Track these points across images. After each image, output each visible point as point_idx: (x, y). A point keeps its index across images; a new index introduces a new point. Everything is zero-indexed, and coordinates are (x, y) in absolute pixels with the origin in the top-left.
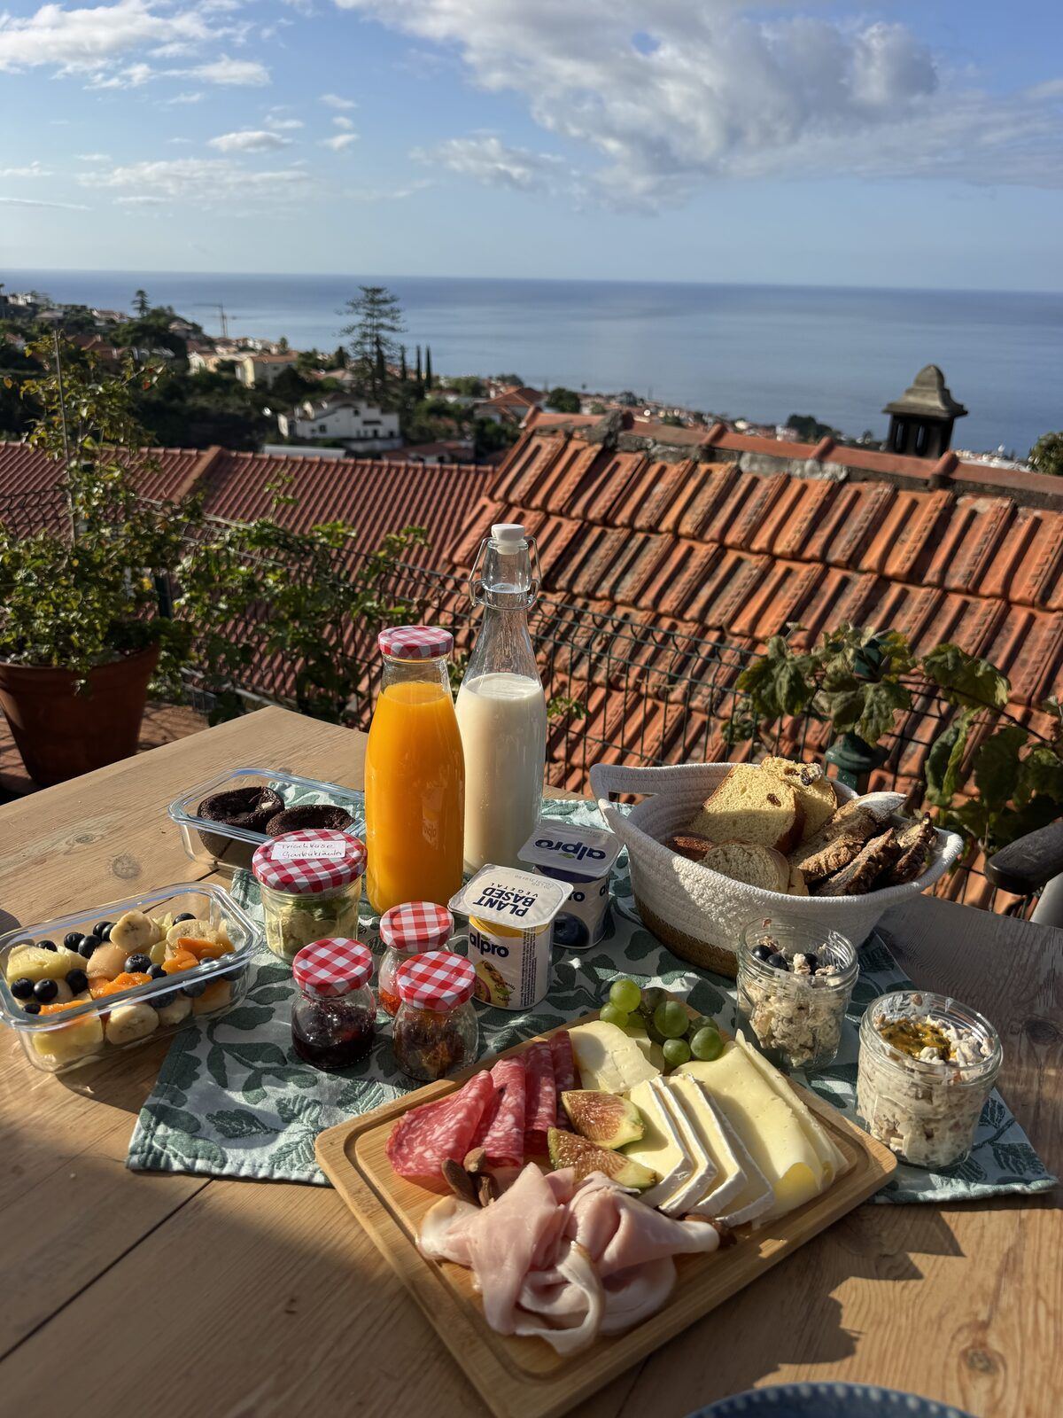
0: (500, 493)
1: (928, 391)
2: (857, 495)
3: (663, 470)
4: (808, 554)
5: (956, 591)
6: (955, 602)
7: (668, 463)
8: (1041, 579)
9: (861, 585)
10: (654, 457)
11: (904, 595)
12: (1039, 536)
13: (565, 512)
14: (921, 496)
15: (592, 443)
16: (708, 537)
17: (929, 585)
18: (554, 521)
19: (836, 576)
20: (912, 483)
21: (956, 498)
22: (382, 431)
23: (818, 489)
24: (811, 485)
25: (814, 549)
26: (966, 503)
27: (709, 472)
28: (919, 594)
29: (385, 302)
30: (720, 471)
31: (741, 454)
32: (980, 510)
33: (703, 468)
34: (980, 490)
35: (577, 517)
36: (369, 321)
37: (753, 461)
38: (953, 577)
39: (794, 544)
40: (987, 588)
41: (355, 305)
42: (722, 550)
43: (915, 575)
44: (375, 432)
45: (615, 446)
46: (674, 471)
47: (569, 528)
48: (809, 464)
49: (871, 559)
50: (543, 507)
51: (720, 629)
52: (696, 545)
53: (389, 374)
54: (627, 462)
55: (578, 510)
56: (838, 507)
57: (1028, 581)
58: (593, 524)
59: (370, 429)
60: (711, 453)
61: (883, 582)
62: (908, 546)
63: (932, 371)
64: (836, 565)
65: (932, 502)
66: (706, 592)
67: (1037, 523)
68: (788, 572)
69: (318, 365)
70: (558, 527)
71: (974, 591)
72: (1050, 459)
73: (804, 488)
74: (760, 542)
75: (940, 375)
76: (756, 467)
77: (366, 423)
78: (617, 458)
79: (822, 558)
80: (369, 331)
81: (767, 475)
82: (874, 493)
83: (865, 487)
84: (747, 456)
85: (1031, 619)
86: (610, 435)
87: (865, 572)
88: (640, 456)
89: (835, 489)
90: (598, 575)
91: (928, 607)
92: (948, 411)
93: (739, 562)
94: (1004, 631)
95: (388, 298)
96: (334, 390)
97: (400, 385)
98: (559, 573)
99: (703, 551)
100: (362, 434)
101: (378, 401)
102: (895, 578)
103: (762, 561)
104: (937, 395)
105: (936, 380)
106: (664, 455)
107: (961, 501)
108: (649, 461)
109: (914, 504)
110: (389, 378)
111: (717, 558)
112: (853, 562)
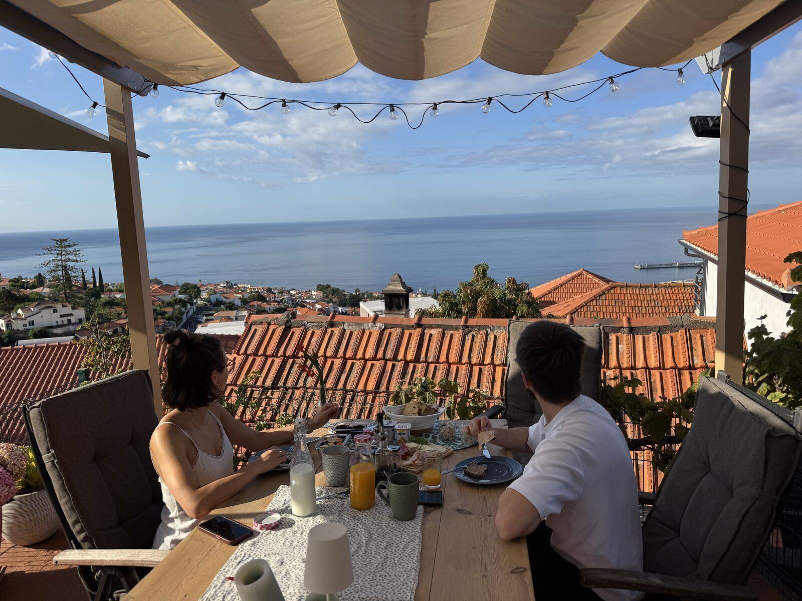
0: (242, 351)
1: (397, 284)
2: (390, 333)
3: (313, 333)
4: (378, 357)
5: (432, 363)
6: (432, 367)
7: (315, 329)
8: (457, 354)
9: (399, 366)
10: (308, 328)
11: (415, 367)
12: (453, 340)
13: (275, 355)
14: (412, 331)
15: (280, 325)
16: (339, 356)
17: (422, 362)
18: (270, 360)
19: (390, 364)
20: (408, 327)
21: (424, 331)
22: (73, 319)
23: (376, 333)
24: (372, 332)
25: (380, 355)
26: (428, 332)
27: (332, 331)
28: (420, 366)
29: (69, 246)
30: (337, 331)
31: (344, 323)
32: (432, 333)
33: (330, 330)
34: (431, 327)
35: (281, 356)
36: (60, 258)
37: (349, 325)
38: (430, 358)
39: (373, 355)
40: (441, 360)
41: (49, 250)
42: (345, 360)
43: (417, 360)
44: (69, 321)
45: (290, 326)
46: (318, 333)
47: (278, 362)
48: (370, 324)
49: (401, 356)
50: (264, 354)
51: (352, 391)
52: (335, 360)
53: (75, 286)
54: (297, 332)
55: (281, 353)
56: (384, 339)
57: (454, 356)
58: (289, 358)
59: (65, 319)
60: (332, 324)
61: (407, 363)
62: (412, 349)
63: (396, 276)
64: (389, 360)
65: (417, 333)
66: (343, 378)
67: (452, 335)
68: (372, 365)
69: (25, 286)
70: (273, 361)
71: (438, 362)
72: (446, 301)
73: (370, 333)
74: (359, 355)
75: (400, 277)
76: (350, 328)
77: (61, 316)
78: (292, 330)
79: (384, 358)
80: (60, 263)
81: (355, 330)
82: (396, 332)
83: (392, 330)
84: (346, 324)
85: (458, 368)
86: (287, 321)
87: (400, 361)
88: (302, 328)
89: (382, 333)
90: (296, 378)
91: (424, 370)
92: (406, 291)
93: (353, 364)
94: (450, 374)
95: (72, 244)
96: (37, 300)
97: (83, 291)
98: (278, 381)
99: (338, 362)
100: (60, 323)
101: (69, 302)
102: (411, 362)
103: (362, 362)
104: (400, 285)
105: (399, 279)
106: (312, 327)
107: (425, 331)
108: (306, 330)
109: (410, 334)
110: (75, 288)
111: (344, 364)
112: (395, 358)
